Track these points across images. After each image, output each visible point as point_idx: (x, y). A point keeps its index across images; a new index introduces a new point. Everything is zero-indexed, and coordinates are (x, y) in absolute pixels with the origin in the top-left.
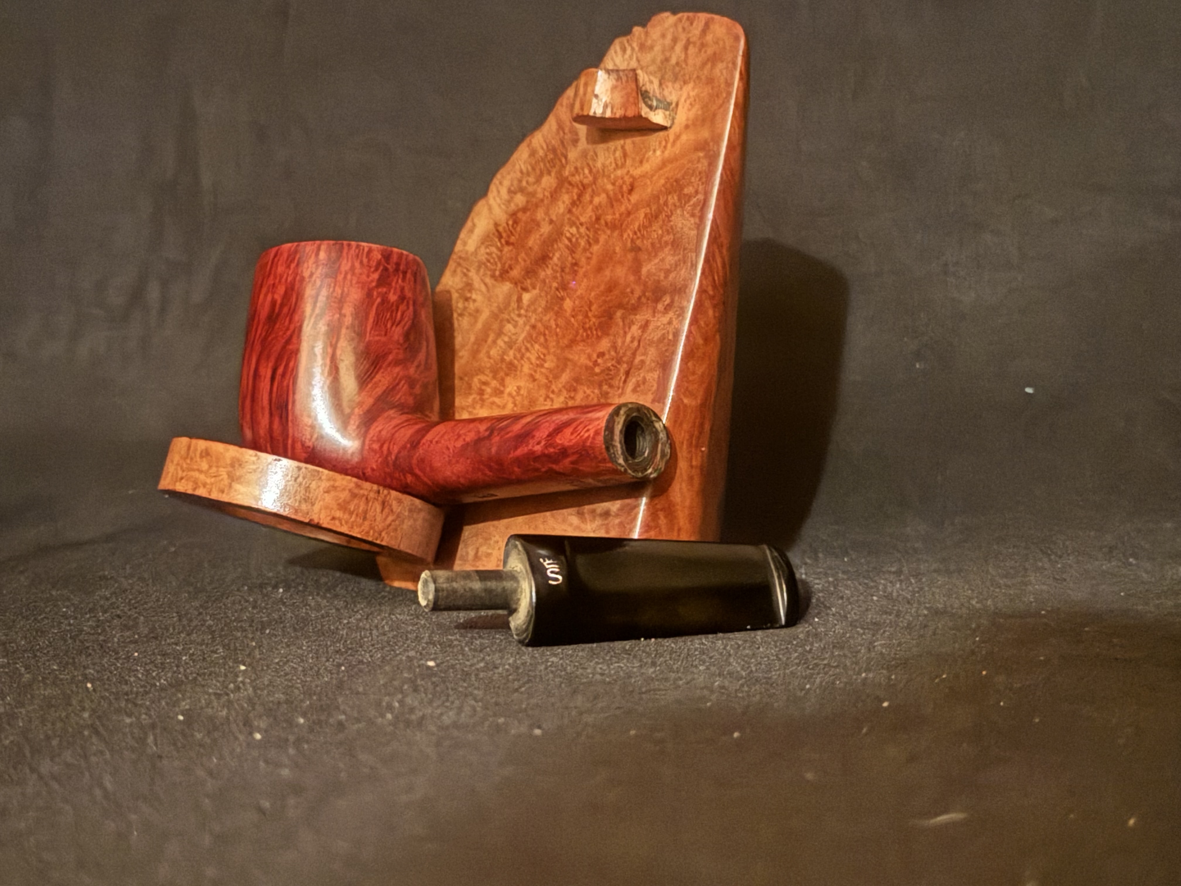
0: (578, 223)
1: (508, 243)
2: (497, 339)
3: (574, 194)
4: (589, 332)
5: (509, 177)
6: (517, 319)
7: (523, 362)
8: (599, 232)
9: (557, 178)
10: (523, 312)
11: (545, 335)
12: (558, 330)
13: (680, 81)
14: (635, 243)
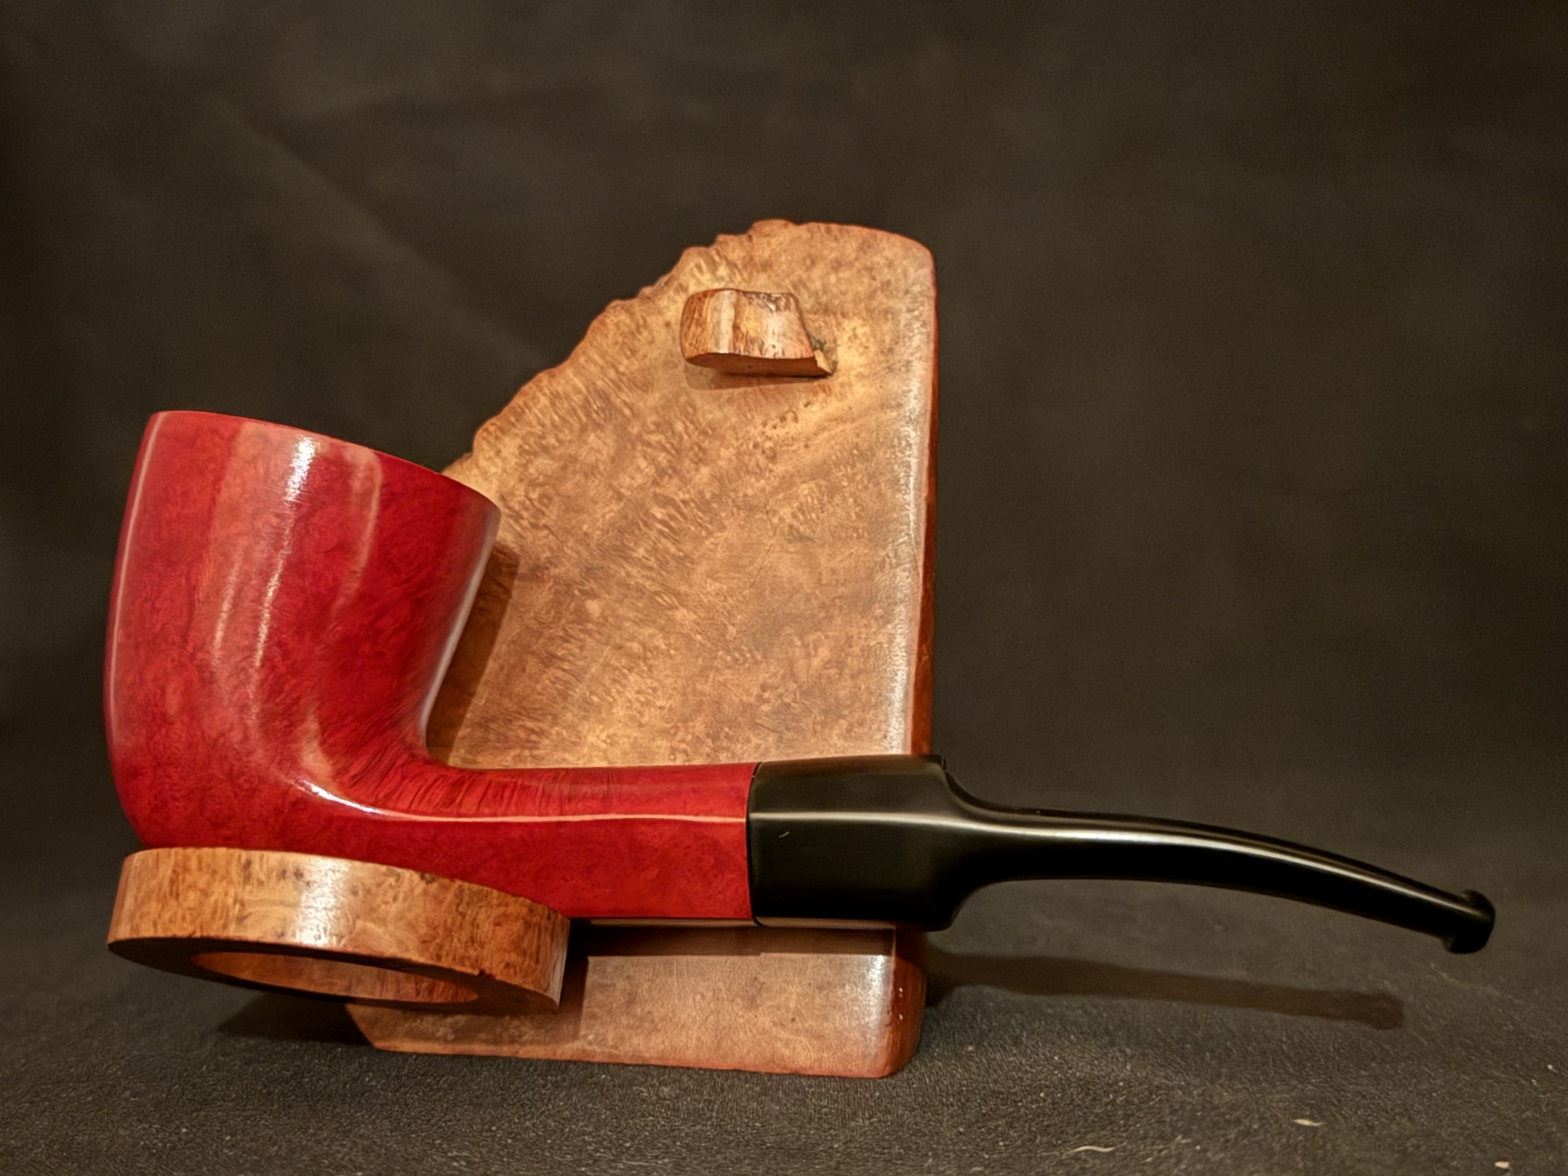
0: (677, 499)
1: (535, 526)
2: (548, 667)
3: (660, 459)
4: (737, 655)
5: (515, 431)
6: (582, 636)
7: (611, 700)
8: (723, 514)
9: (618, 435)
10: (590, 626)
11: (645, 659)
12: (672, 652)
13: (835, 314)
14: (798, 531)
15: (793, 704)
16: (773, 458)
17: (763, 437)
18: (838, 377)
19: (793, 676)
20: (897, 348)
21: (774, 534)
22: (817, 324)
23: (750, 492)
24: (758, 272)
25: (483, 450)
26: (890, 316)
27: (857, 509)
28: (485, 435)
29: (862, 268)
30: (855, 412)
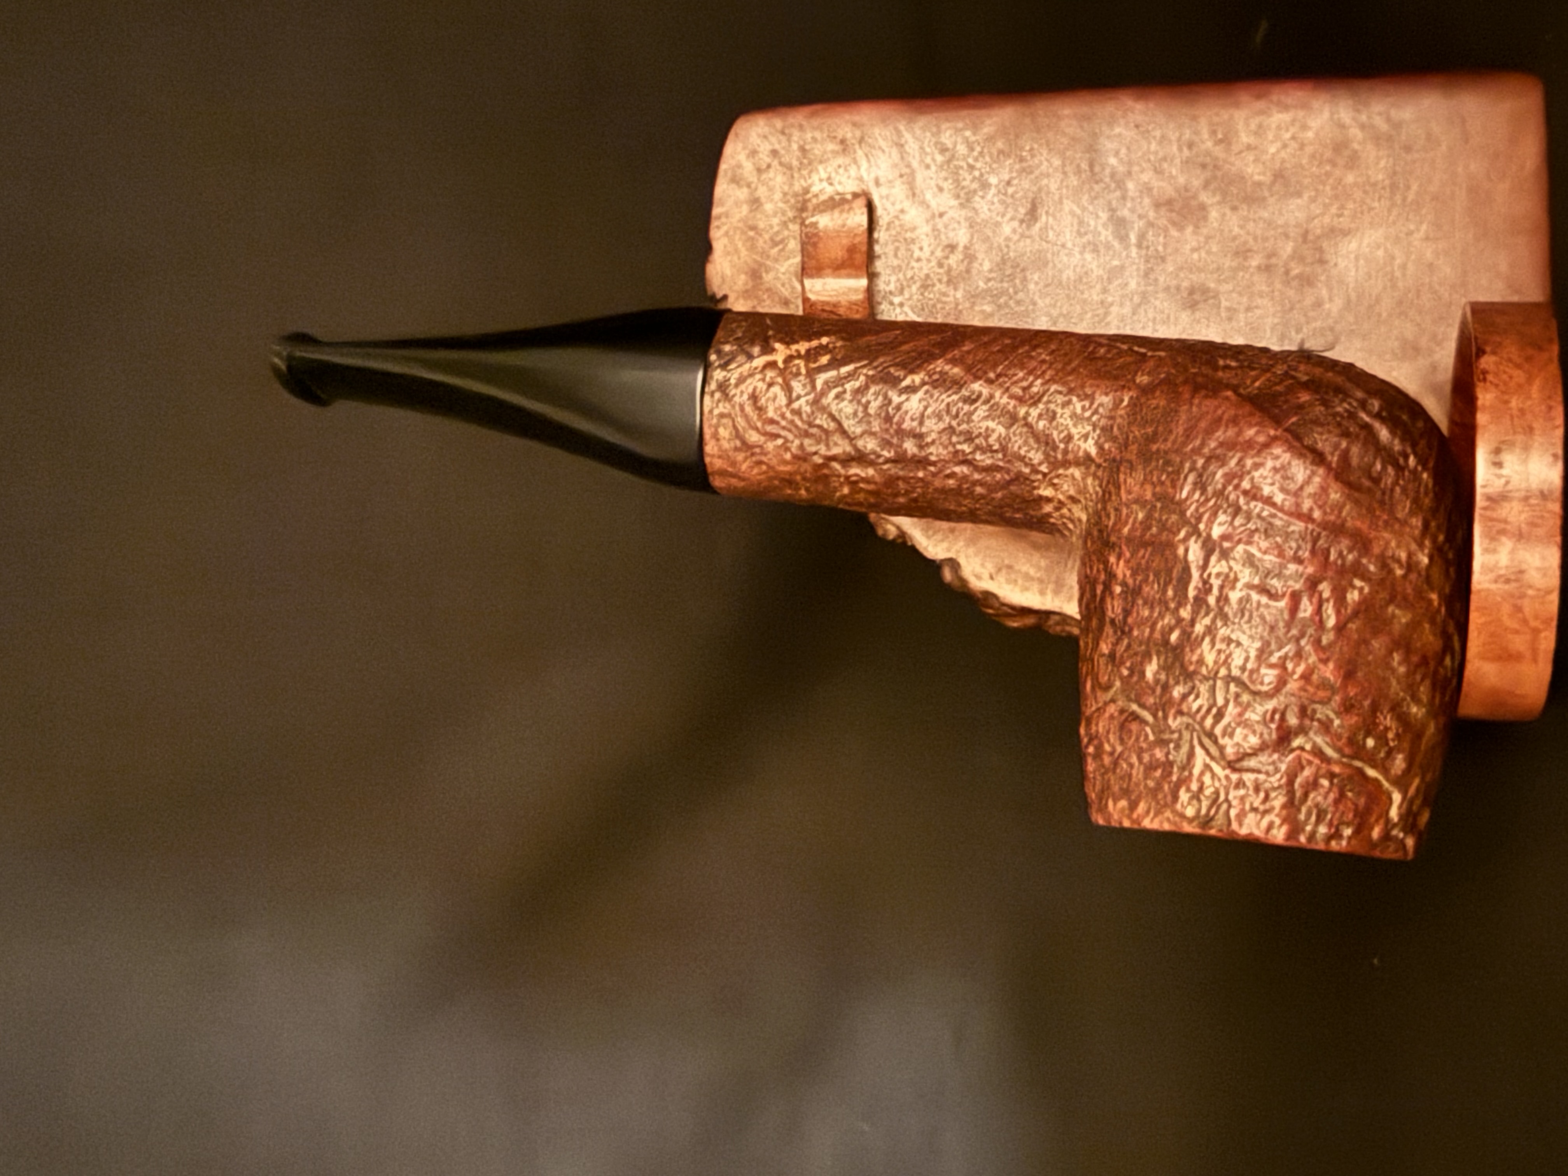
13: (805, 201)
14: (1025, 214)
16: (952, 248)
17: (932, 258)
18: (868, 189)
19: (1169, 202)
20: (840, 137)
21: (1028, 237)
23: (987, 266)
24: (762, 284)
26: (807, 147)
28: (930, 549)
29: (759, 179)
30: (906, 170)
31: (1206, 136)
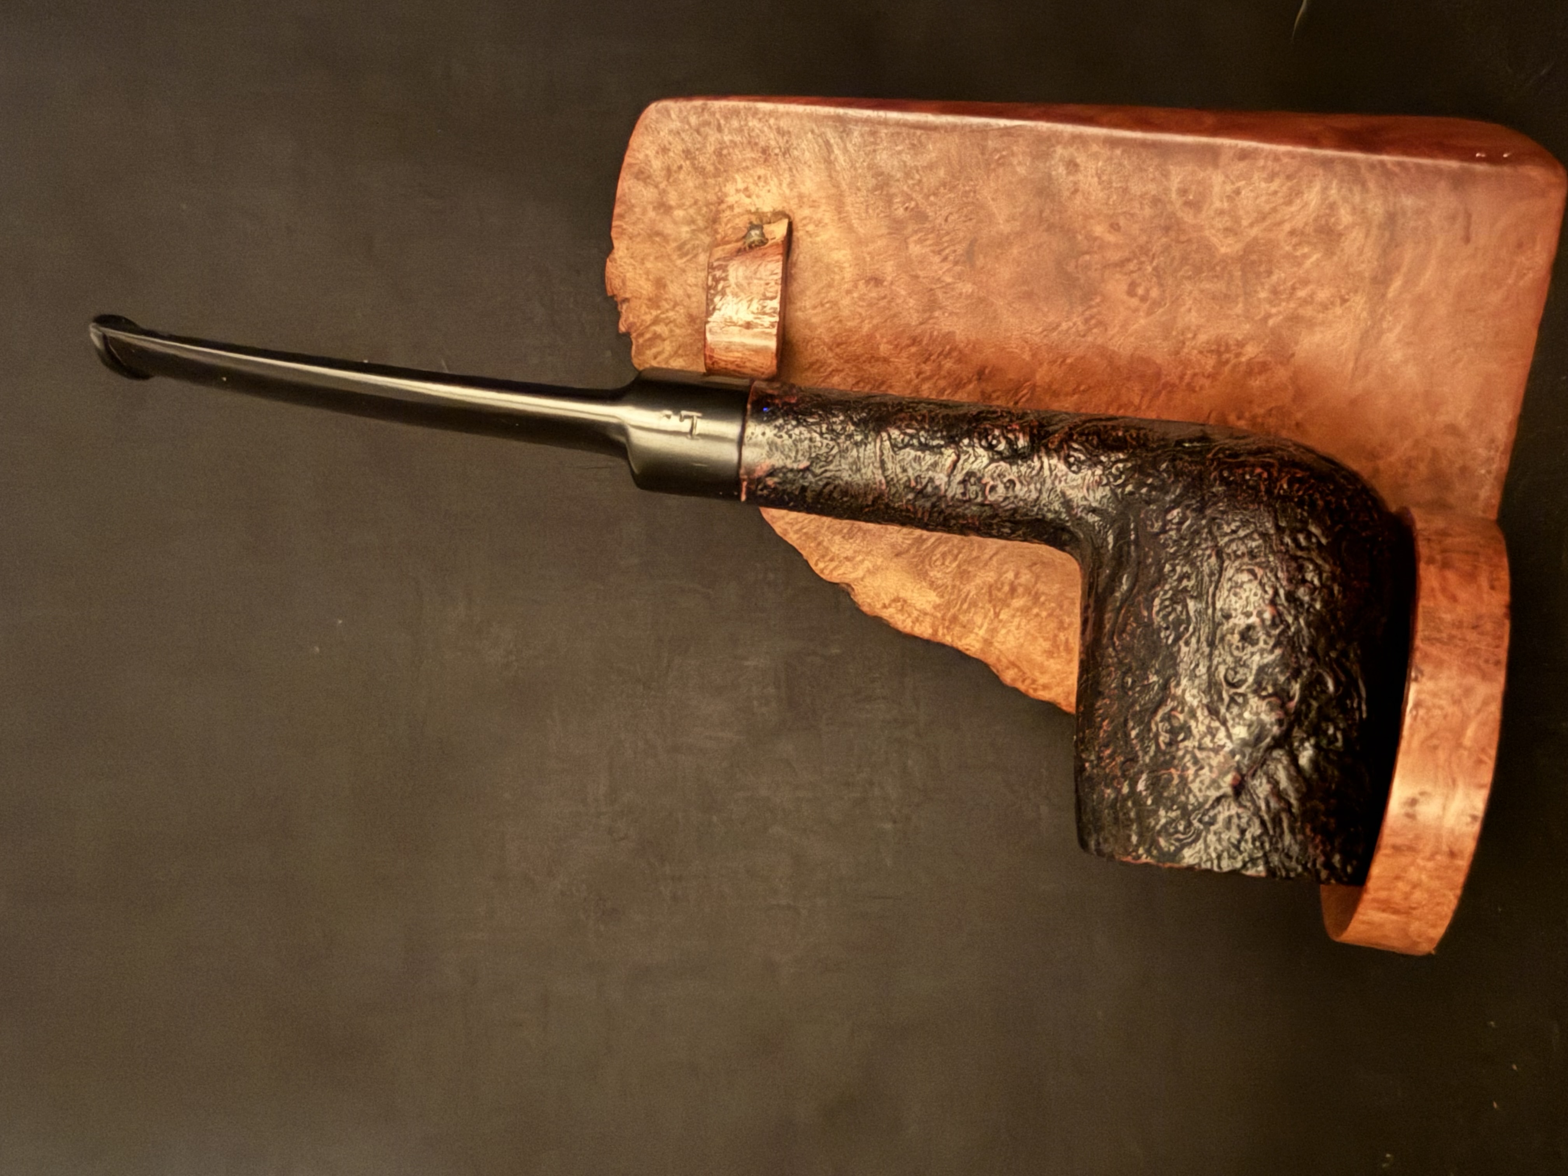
13: (718, 212)
14: (962, 255)
15: (1154, 264)
16: (876, 281)
17: (854, 290)
18: (790, 210)
19: (1122, 263)
20: (762, 144)
22: (730, 232)
23: (912, 306)
24: (666, 293)
25: (844, 573)
26: (725, 152)
27: (942, 190)
28: (826, 572)
29: (668, 180)
30: (833, 191)
31: (1174, 196)
